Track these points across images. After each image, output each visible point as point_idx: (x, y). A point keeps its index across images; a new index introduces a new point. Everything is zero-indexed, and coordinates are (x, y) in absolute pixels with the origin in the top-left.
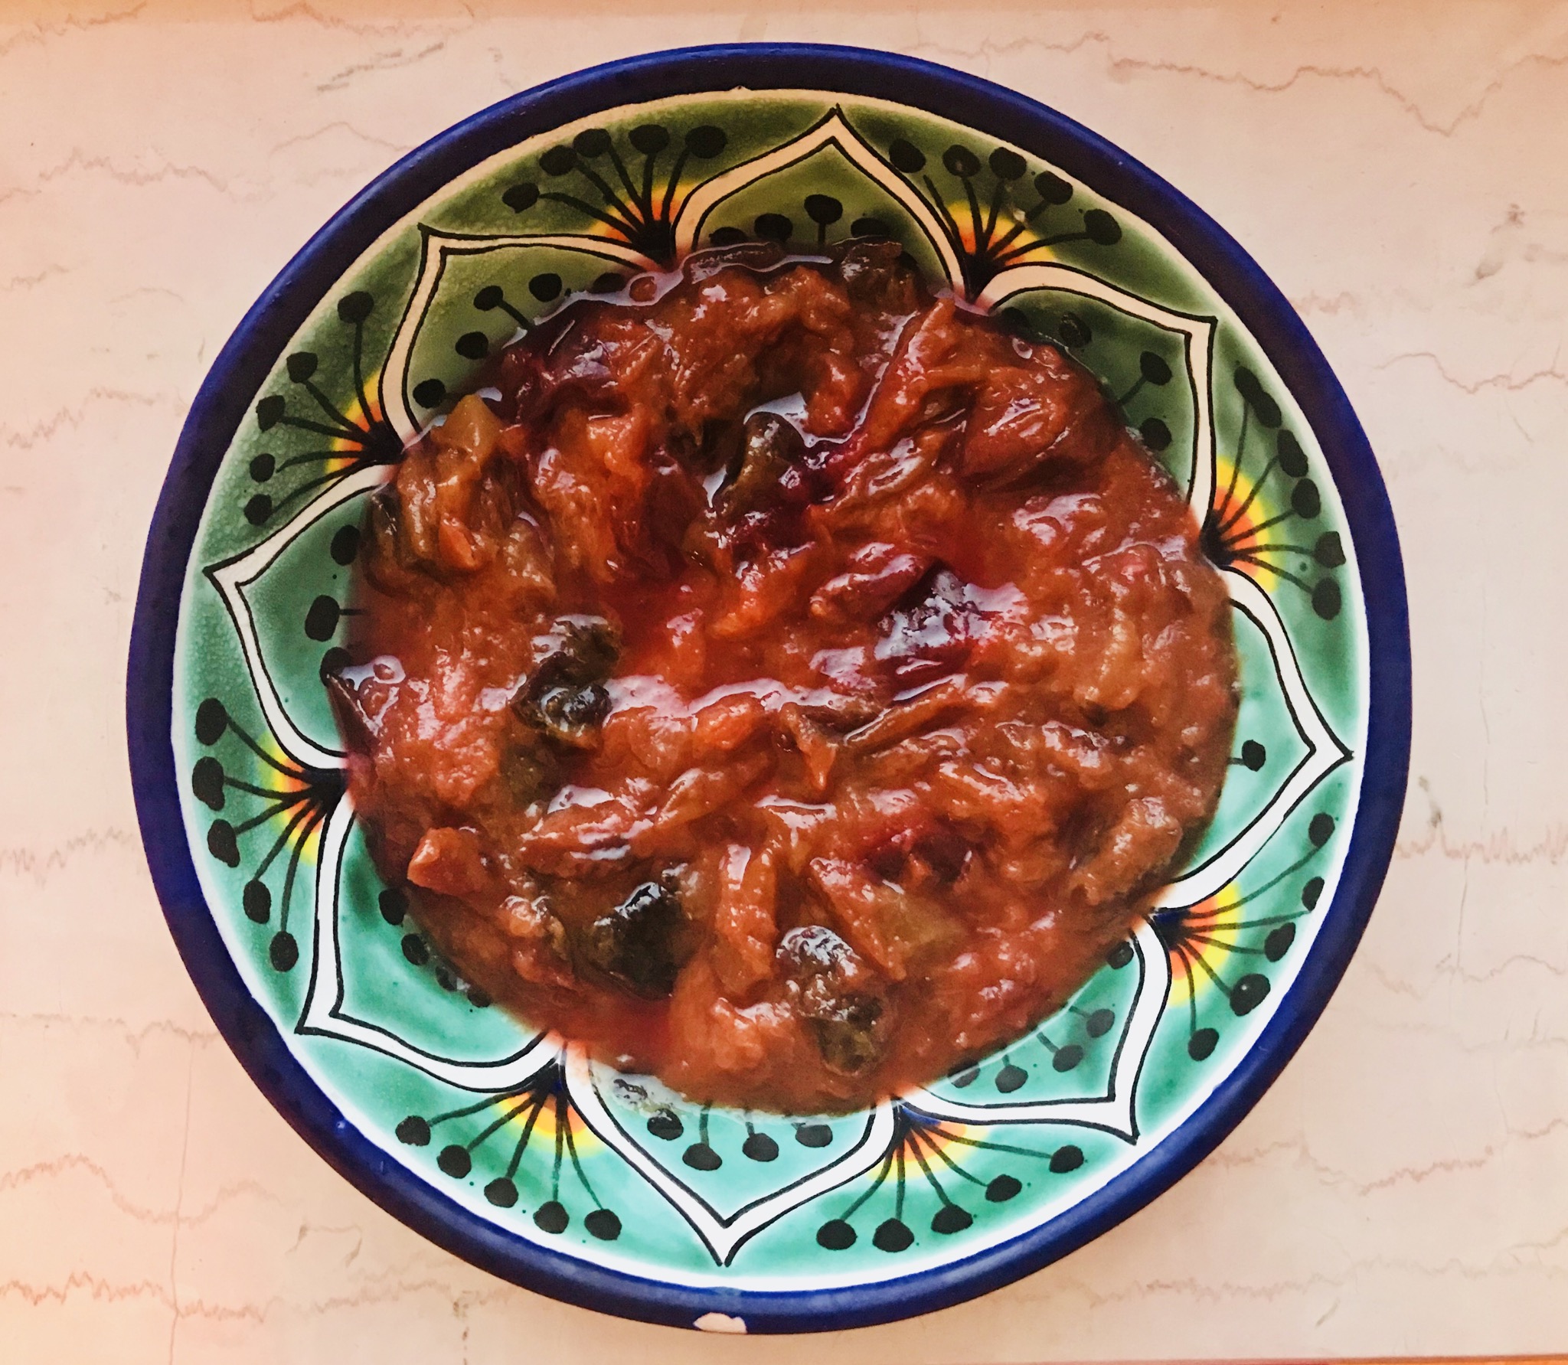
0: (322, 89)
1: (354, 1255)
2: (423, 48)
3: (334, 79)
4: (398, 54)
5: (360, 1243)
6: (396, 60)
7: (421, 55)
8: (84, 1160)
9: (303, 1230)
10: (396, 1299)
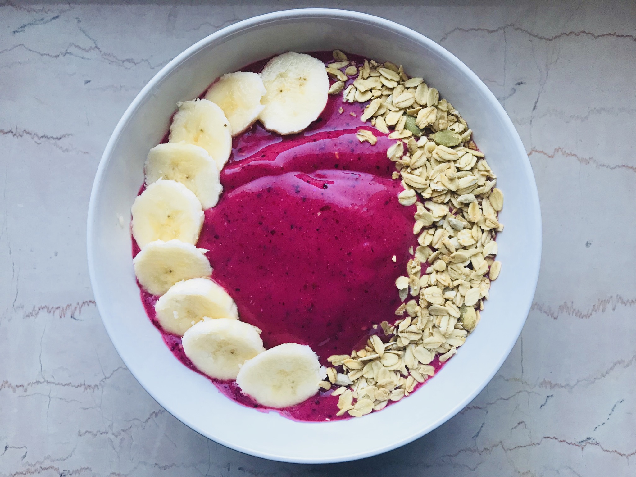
0: (14, 32)
1: (24, 456)
2: (52, 17)
3: (19, 28)
4: (42, 20)
5: (26, 453)
6: (42, 22)
7: (51, 20)
9: (6, 448)
10: (39, 472)
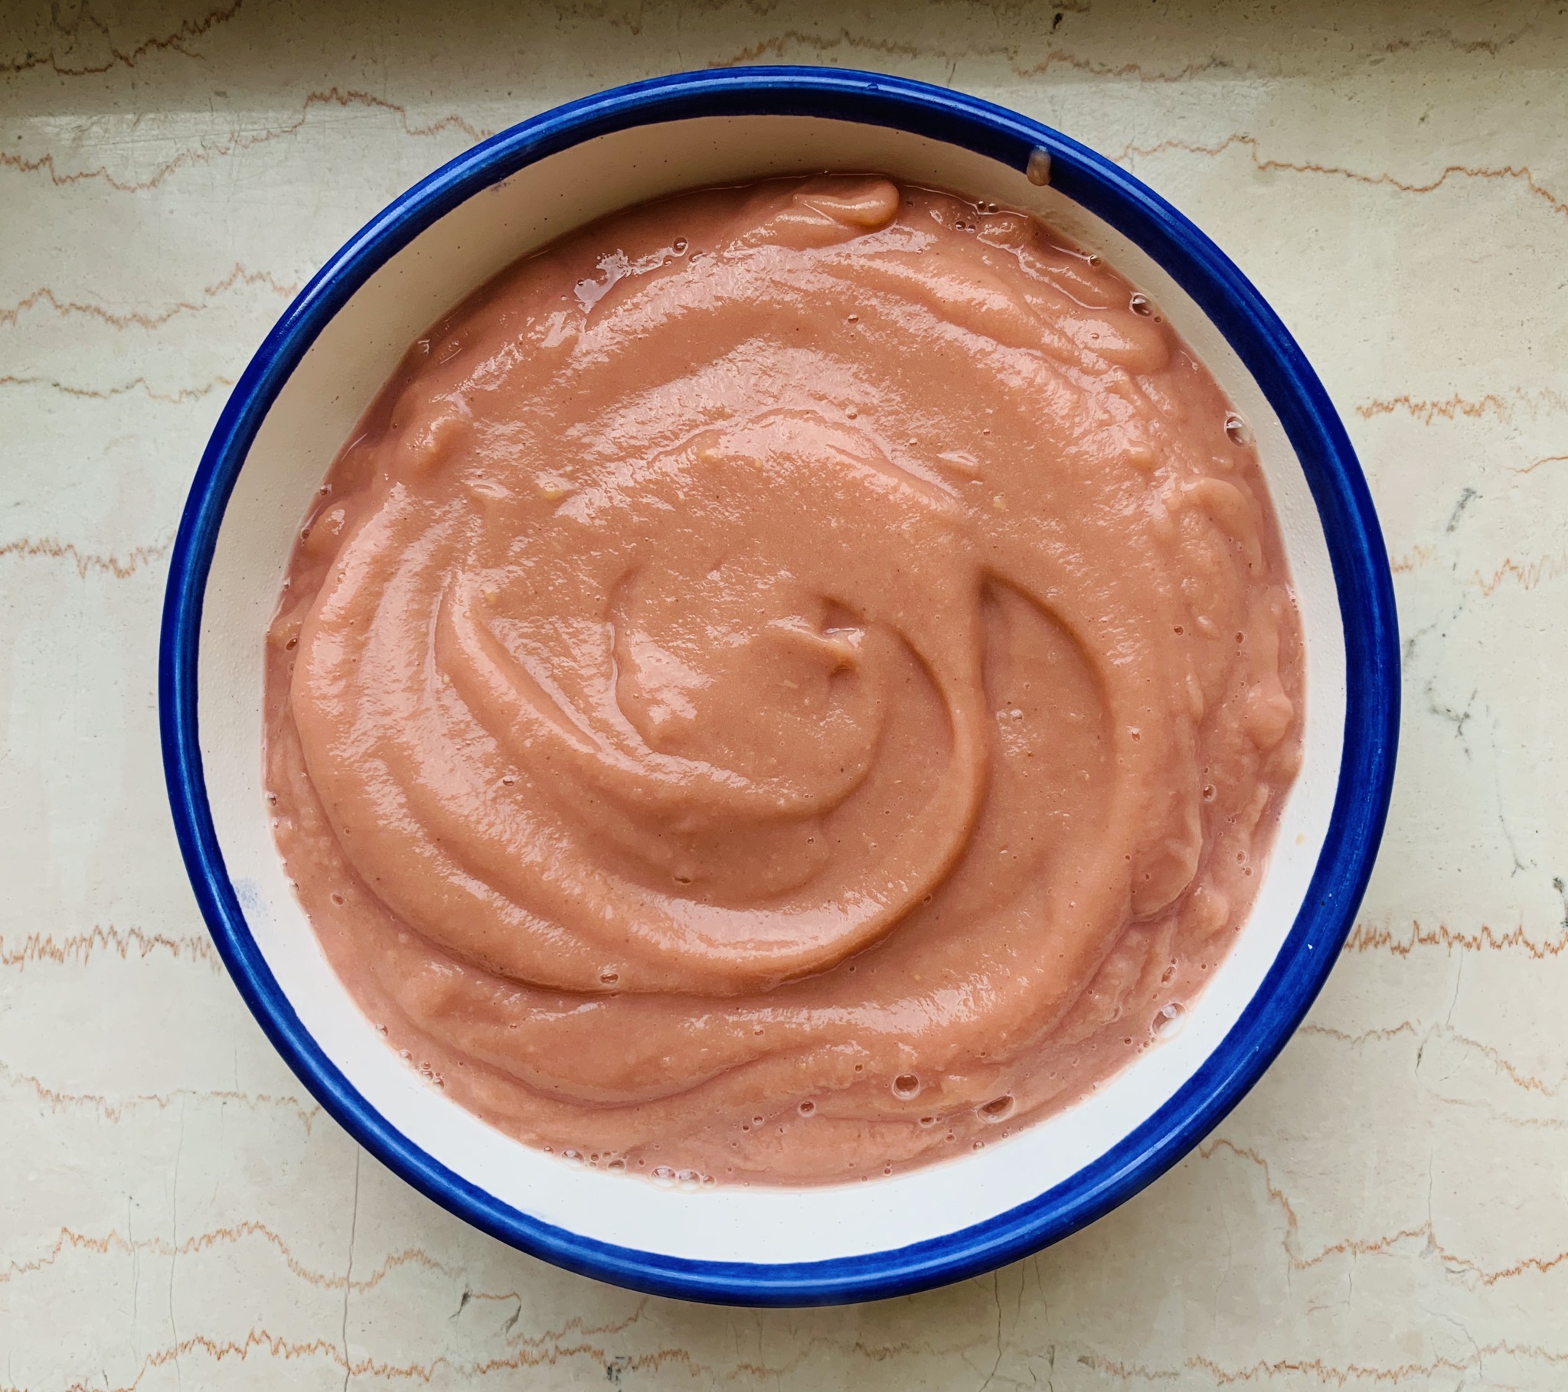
8: (262, 1227)
